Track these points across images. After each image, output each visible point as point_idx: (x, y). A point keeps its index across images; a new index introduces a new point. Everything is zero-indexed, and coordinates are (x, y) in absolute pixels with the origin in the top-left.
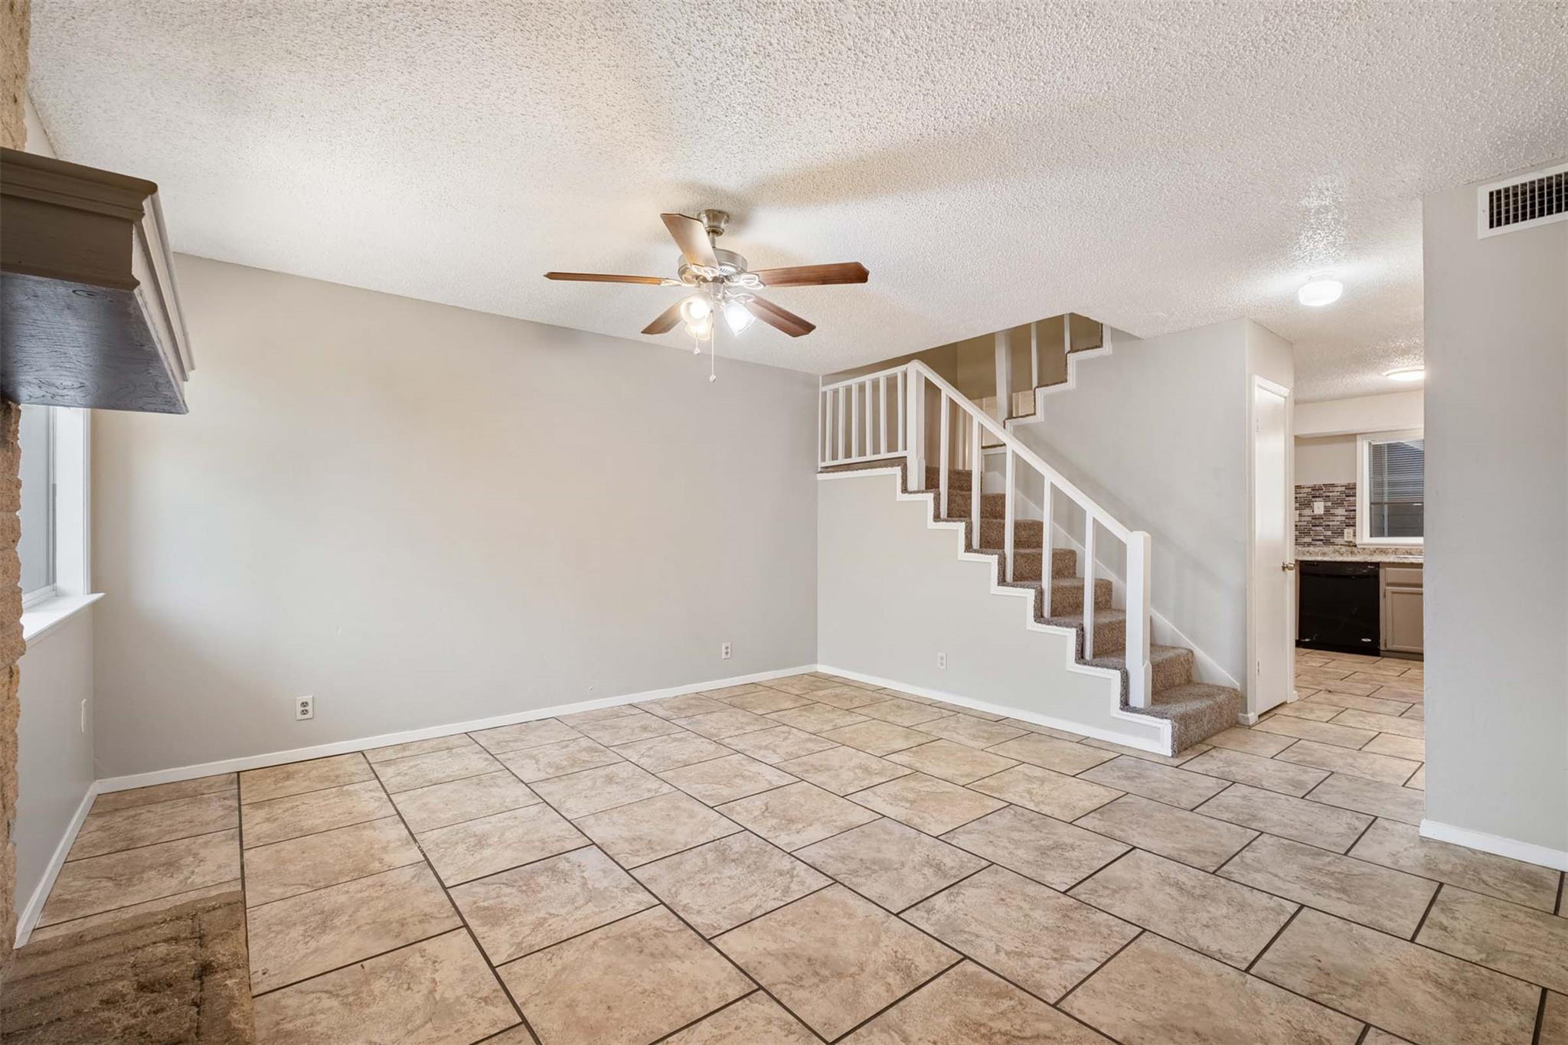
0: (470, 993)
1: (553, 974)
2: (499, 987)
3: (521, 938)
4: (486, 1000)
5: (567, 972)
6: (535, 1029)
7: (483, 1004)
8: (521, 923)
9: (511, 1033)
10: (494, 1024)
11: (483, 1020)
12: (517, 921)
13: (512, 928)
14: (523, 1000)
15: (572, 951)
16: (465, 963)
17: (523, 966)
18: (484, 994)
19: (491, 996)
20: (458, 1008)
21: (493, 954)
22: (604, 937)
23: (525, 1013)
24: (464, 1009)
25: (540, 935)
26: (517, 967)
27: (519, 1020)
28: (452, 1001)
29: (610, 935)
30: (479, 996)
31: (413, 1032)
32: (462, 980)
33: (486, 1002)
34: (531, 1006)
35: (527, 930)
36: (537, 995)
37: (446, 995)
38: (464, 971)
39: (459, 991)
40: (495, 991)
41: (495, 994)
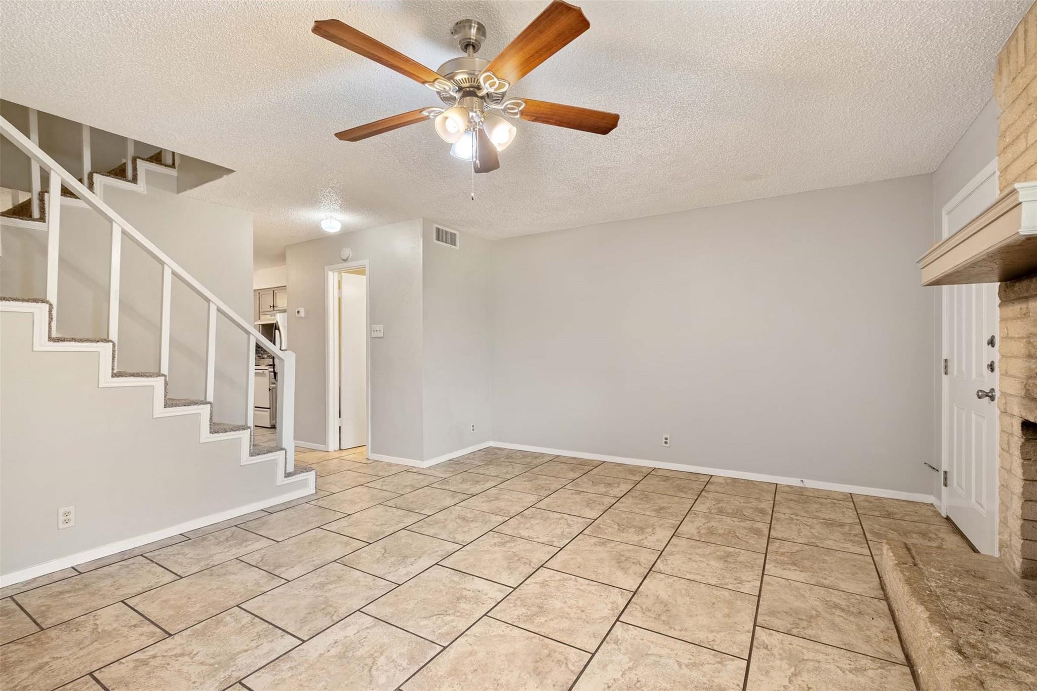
0: (772, 657)
1: (720, 633)
2: (754, 648)
3: (716, 666)
4: (766, 647)
5: (712, 629)
6: (753, 620)
7: (769, 647)
8: (704, 676)
9: (766, 626)
10: (771, 635)
11: (774, 640)
12: (705, 680)
13: (714, 677)
14: (747, 633)
15: (698, 636)
16: (763, 678)
17: (731, 648)
18: (765, 651)
19: (762, 647)
20: (784, 655)
21: (742, 669)
22: (672, 630)
23: (752, 628)
24: (781, 652)
25: (703, 658)
26: (735, 651)
27: (757, 627)
28: (786, 661)
29: (668, 628)
30: (769, 652)
31: (816, 661)
32: (773, 668)
33: (767, 646)
34: (746, 628)
35: (706, 668)
36: (738, 631)
37: (787, 666)
38: (767, 672)
39: (778, 663)
40: (757, 648)
41: (759, 646)
